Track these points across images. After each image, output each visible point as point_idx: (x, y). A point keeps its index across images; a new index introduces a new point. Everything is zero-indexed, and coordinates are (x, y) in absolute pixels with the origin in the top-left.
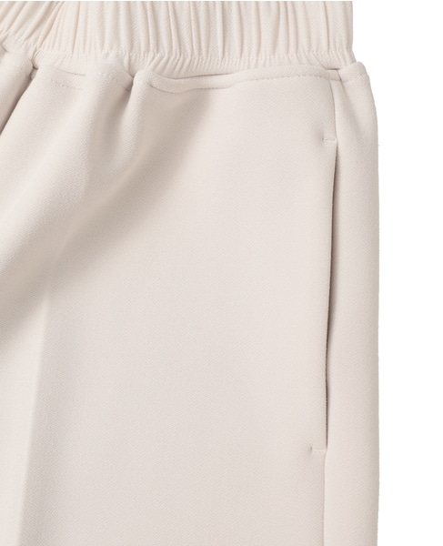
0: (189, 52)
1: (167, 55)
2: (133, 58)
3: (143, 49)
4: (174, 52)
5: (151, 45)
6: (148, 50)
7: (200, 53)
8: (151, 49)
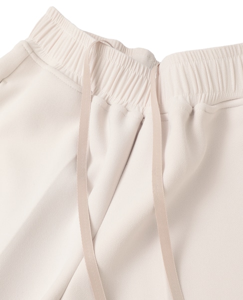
0: (218, 90)
1: (207, 93)
2: (191, 97)
3: (195, 92)
4: (211, 91)
5: (199, 89)
6: (198, 92)
7: (223, 90)
8: (199, 91)
